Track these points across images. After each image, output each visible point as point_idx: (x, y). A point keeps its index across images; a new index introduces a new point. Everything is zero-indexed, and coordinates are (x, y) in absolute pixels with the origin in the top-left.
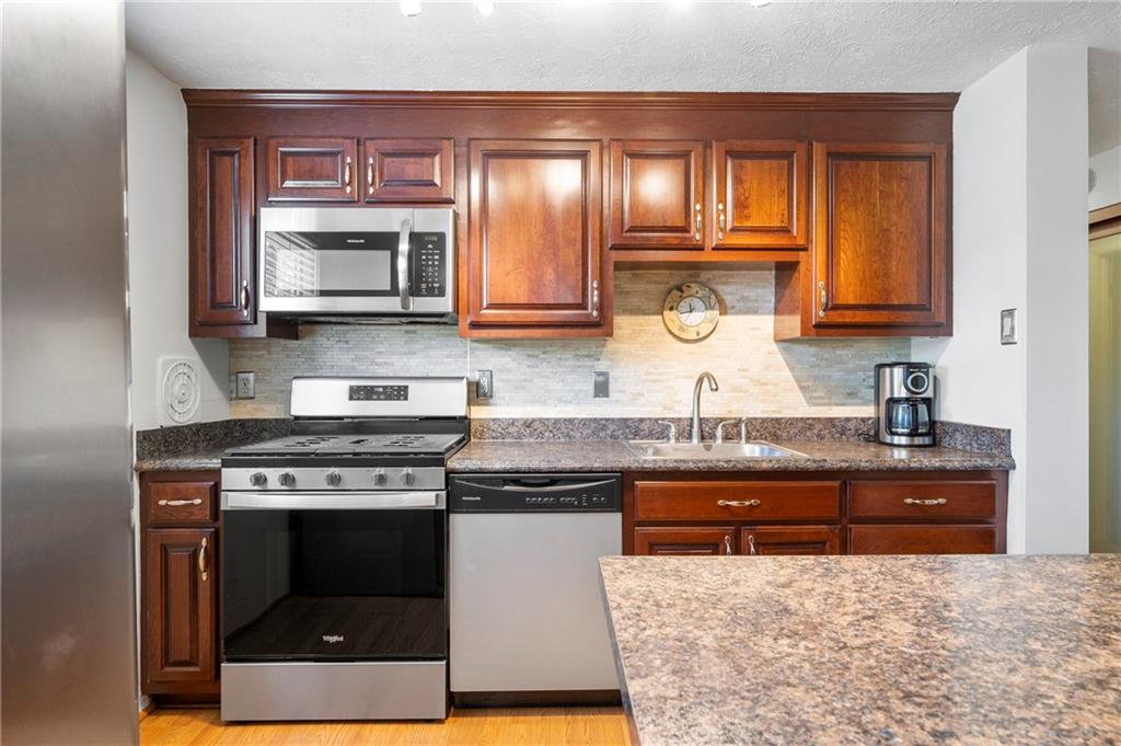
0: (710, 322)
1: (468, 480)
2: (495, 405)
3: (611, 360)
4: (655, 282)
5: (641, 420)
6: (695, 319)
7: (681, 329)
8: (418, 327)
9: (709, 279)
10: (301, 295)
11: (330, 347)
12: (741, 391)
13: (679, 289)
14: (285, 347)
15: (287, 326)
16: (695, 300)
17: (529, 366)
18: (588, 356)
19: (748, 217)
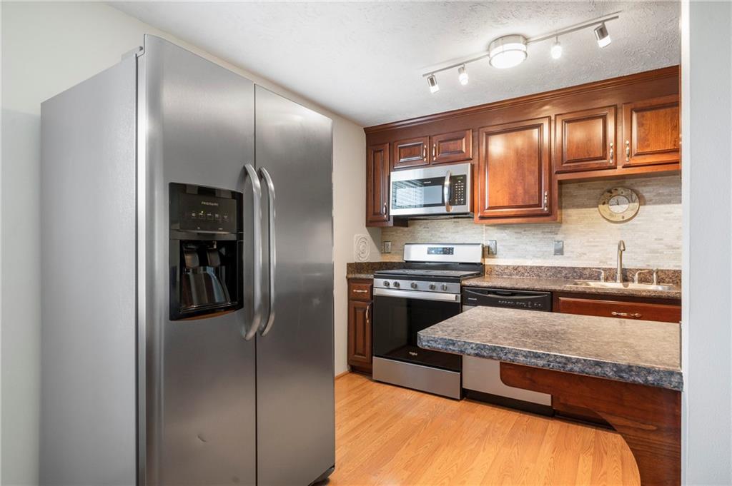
0: (632, 210)
1: (471, 290)
2: (498, 258)
3: (565, 234)
4: (594, 189)
5: (584, 269)
6: (621, 208)
7: (611, 215)
8: (460, 220)
9: (632, 184)
10: (416, 207)
11: (420, 230)
12: (657, 253)
13: (610, 191)
14: (403, 231)
15: (403, 221)
16: (622, 197)
17: (516, 238)
18: (550, 232)
19: (648, 146)
